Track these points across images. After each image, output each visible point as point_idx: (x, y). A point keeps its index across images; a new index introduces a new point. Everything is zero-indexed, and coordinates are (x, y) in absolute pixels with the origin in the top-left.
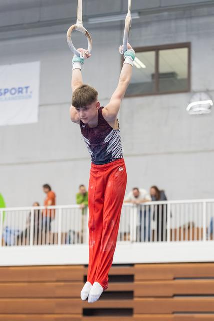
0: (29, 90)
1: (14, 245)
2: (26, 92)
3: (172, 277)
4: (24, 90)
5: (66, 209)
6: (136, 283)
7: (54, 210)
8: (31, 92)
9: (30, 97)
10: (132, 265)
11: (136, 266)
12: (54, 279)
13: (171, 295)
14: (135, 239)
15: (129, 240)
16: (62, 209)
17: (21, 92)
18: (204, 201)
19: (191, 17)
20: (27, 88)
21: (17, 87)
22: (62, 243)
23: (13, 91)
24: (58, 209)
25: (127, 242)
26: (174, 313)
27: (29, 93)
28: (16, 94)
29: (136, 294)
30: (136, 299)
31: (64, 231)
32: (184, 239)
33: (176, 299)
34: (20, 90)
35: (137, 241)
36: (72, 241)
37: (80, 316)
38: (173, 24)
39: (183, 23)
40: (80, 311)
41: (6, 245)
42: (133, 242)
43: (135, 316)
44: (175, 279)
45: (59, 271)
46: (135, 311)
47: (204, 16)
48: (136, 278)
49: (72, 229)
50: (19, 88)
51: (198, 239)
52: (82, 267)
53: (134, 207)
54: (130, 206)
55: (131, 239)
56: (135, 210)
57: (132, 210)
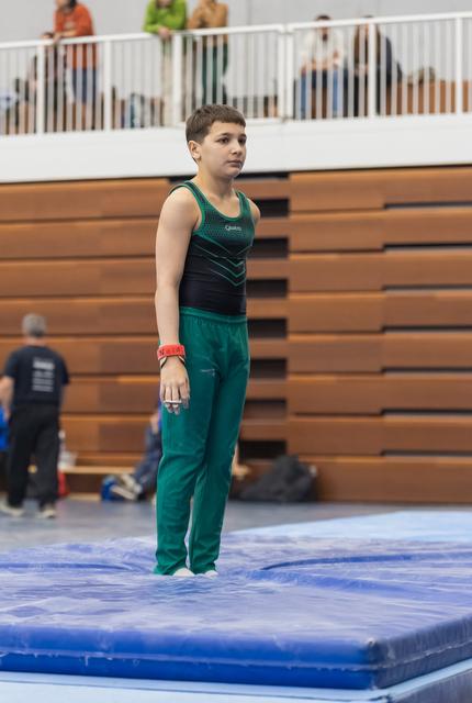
3: (379, 202)
5: (123, 42)
6: (293, 217)
7: (94, 46)
10: (283, 175)
11: (294, 177)
12: (97, 214)
13: (379, 246)
14: (290, 112)
15: (276, 115)
16: (113, 42)
18: (458, 15)
22: (113, 127)
24: (102, 42)
25: (272, 120)
26: (385, 288)
29: (293, 245)
30: (293, 257)
32: (410, 110)
33: (391, 254)
35: (294, 117)
36: (137, 121)
42: (285, 119)
43: (293, 297)
44: (387, 206)
45: (109, 192)
46: (292, 285)
48: (294, 205)
49: (138, 91)
51: (443, 110)
52: (164, 183)
53: (287, 34)
54: (276, 32)
55: (281, 112)
56: (290, 41)
57: (281, 41)
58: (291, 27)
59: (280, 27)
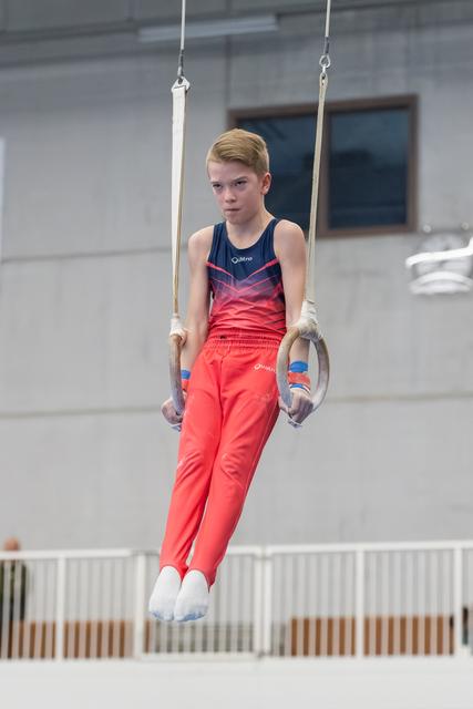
5: (79, 560)
14: (267, 647)
15: (251, 649)
16: (68, 560)
19: (419, 26)
25: (246, 655)
31: (72, 619)
35: (271, 653)
38: (369, 44)
39: (398, 41)
42: (261, 655)
47: (454, 23)
53: (264, 558)
54: (253, 557)
55: (257, 646)
56: (268, 567)
57: (258, 566)
58: (270, 550)
59: (257, 550)
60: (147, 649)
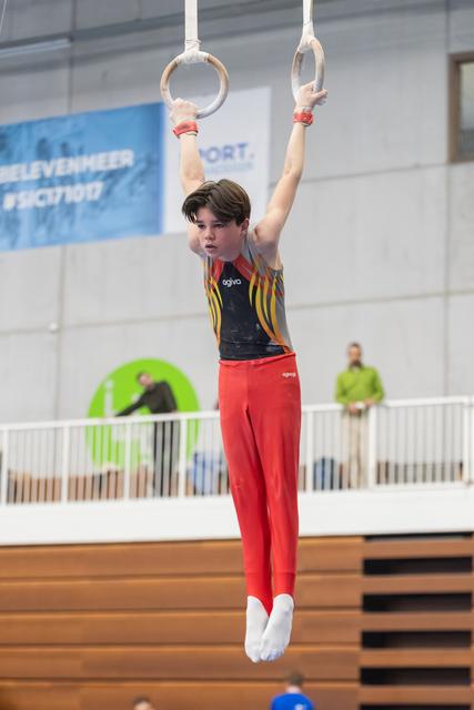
0: (247, 151)
1: (211, 493)
2: (242, 155)
4: (237, 152)
8: (252, 156)
9: (250, 165)
17: (230, 156)
20: (242, 146)
21: (220, 146)
22: (315, 488)
23: (213, 155)
25: (457, 483)
27: (247, 158)
28: (220, 162)
34: (228, 151)
37: (357, 649)
40: (357, 638)
41: (195, 493)
50: (226, 147)
52: (360, 541)
60: (378, 482)
